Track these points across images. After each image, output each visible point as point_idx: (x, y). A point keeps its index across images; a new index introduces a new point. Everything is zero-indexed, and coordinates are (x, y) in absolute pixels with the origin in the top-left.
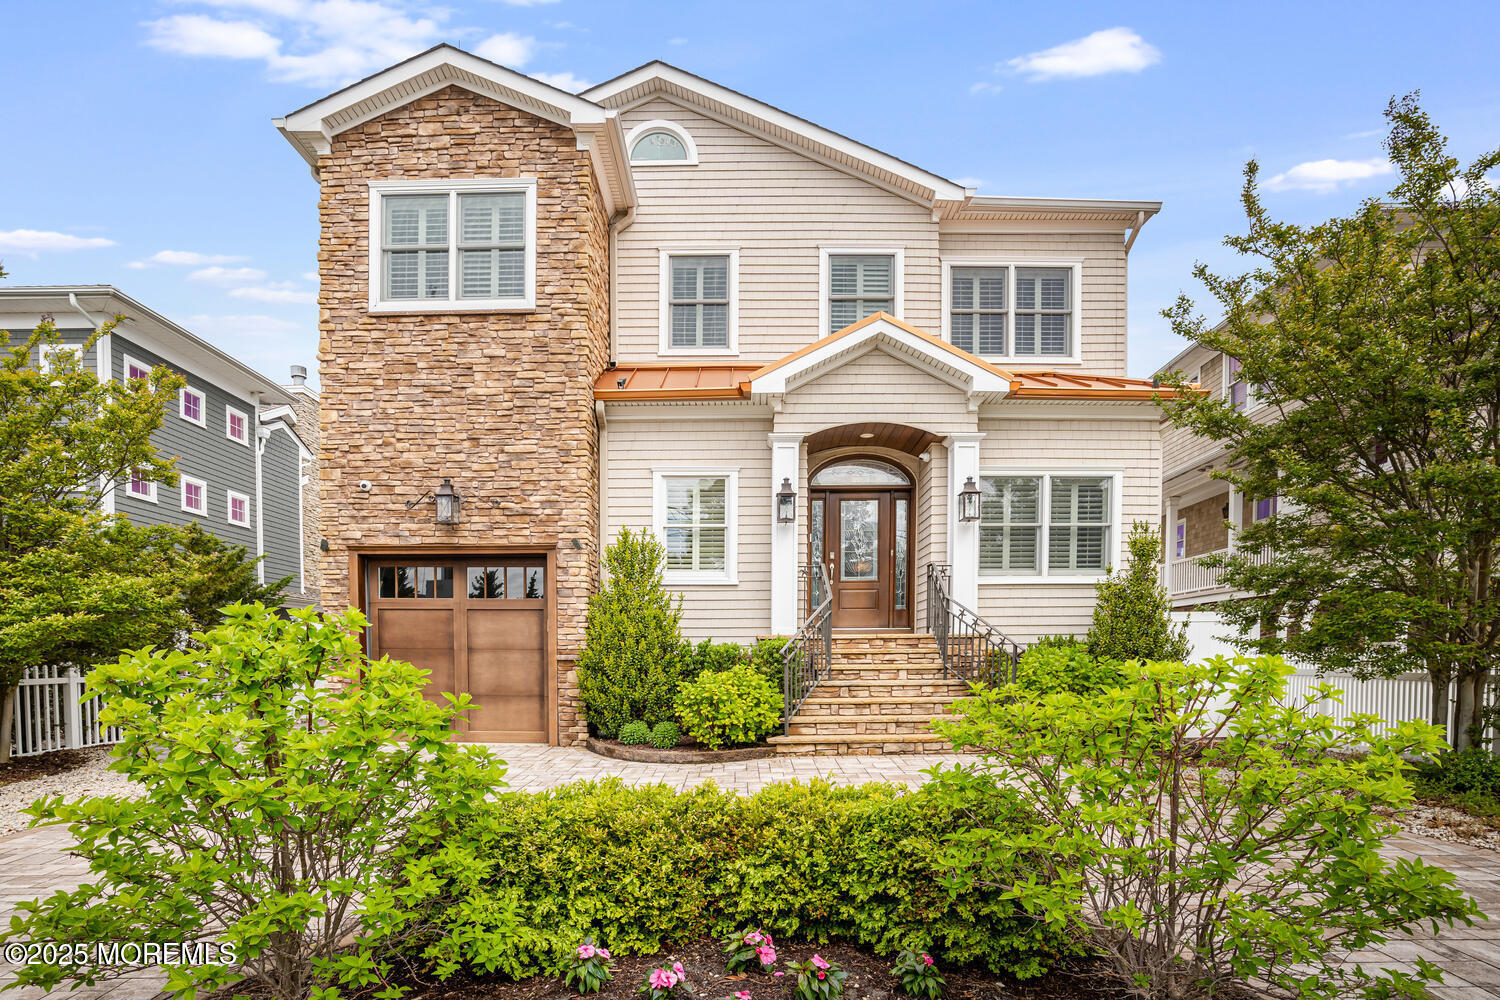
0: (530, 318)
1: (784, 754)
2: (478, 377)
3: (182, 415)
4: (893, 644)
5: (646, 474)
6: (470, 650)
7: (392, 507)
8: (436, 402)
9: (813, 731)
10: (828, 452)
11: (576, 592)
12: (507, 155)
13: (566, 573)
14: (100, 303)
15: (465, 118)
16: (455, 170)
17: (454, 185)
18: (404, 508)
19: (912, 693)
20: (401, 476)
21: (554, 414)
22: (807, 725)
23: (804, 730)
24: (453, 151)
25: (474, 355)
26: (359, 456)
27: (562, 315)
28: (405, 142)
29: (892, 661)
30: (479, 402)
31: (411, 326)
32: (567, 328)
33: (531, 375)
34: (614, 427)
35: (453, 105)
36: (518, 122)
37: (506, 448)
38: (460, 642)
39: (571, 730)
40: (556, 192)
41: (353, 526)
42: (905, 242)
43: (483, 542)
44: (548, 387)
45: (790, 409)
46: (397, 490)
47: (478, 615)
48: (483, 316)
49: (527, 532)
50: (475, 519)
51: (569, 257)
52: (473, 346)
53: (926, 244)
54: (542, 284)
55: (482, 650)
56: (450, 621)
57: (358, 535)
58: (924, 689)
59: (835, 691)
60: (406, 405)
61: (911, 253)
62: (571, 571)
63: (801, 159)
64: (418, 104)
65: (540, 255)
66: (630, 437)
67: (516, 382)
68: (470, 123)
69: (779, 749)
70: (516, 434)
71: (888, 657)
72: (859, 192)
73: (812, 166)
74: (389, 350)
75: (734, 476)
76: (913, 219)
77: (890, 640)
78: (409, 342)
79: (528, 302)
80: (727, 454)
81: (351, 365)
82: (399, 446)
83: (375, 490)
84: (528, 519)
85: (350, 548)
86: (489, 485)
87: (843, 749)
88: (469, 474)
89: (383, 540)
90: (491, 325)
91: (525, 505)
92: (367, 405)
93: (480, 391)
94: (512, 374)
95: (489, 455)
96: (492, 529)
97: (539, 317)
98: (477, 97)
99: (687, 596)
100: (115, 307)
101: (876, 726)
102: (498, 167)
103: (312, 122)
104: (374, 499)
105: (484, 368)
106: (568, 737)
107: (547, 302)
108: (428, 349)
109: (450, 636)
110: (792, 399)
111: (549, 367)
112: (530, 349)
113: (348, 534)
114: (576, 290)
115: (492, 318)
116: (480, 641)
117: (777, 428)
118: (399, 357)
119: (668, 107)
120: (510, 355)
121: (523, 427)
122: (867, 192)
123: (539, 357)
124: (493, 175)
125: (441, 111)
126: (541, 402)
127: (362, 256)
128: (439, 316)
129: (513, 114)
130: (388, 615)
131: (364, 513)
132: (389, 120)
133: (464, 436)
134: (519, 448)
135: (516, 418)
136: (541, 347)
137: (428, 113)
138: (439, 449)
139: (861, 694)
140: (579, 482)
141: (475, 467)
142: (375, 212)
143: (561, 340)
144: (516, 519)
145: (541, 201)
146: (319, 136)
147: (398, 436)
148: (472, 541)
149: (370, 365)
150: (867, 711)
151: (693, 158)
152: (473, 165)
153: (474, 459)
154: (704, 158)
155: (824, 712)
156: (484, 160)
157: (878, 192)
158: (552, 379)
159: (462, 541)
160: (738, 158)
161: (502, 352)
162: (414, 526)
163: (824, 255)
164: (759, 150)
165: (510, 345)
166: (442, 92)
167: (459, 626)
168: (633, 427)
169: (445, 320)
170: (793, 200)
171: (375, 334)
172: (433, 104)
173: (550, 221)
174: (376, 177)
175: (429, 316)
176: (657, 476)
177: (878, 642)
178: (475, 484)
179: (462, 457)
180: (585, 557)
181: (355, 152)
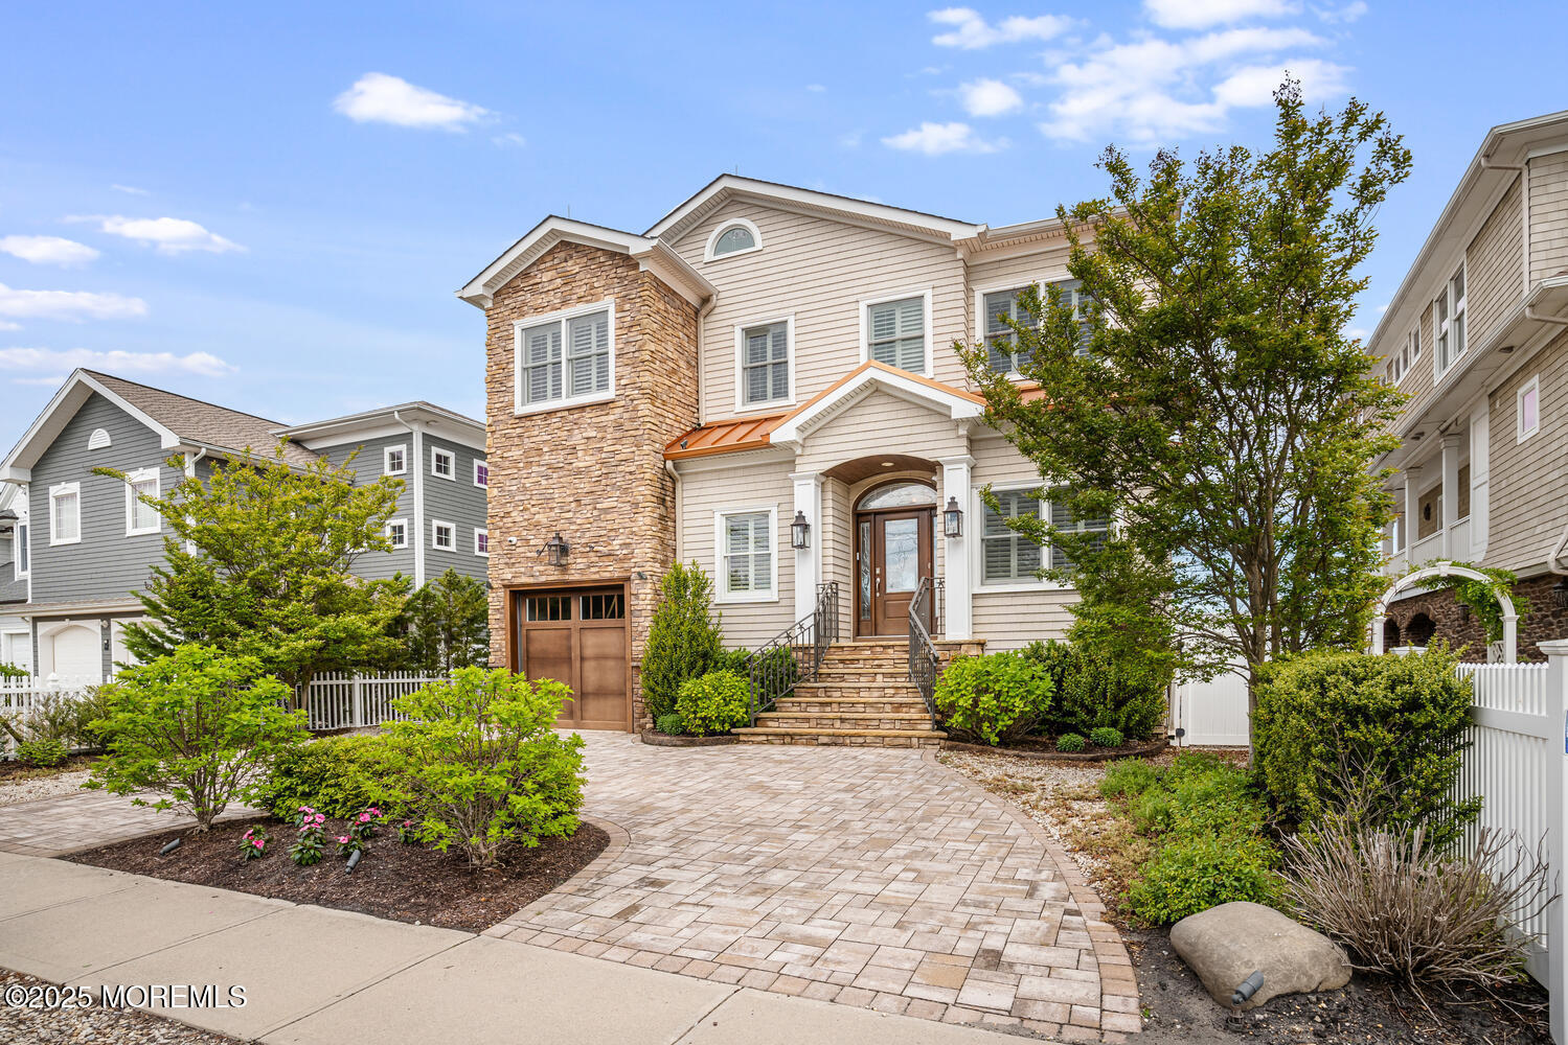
0: (611, 405)
1: (745, 742)
2: (580, 454)
3: (476, 484)
4: (891, 651)
5: (709, 514)
6: (582, 659)
7: (529, 555)
8: (555, 475)
9: (776, 724)
10: (870, 480)
11: (644, 613)
12: (596, 285)
13: (638, 599)
14: (414, 414)
15: (570, 263)
16: (564, 303)
17: (564, 314)
18: (536, 555)
19: (876, 694)
20: (533, 532)
21: (628, 477)
22: (772, 719)
23: (770, 723)
24: (562, 289)
25: (577, 439)
26: (510, 520)
27: (632, 400)
28: (534, 289)
29: (880, 666)
30: (580, 473)
31: (539, 422)
32: (635, 410)
33: (612, 448)
34: (687, 479)
35: (562, 255)
36: (602, 259)
37: (598, 506)
38: (575, 654)
39: (642, 721)
40: (627, 307)
41: (507, 570)
42: (932, 283)
43: (584, 578)
44: (623, 457)
45: (808, 451)
46: (532, 543)
47: (586, 632)
48: (582, 408)
49: (611, 568)
50: (579, 561)
51: (636, 354)
52: (576, 432)
53: (952, 281)
54: (619, 379)
55: (589, 659)
56: (569, 638)
57: (509, 576)
58: (887, 691)
59: (814, 692)
60: (536, 479)
61: (937, 291)
62: (642, 596)
63: (842, 227)
64: (541, 260)
65: (618, 356)
66: (699, 485)
67: (603, 455)
68: (573, 266)
69: (742, 738)
70: (604, 495)
71: (876, 662)
72: (892, 245)
73: (852, 231)
74: (526, 440)
75: (774, 510)
76: (940, 259)
77: (889, 647)
78: (539, 434)
79: (609, 394)
80: (769, 493)
81: (505, 455)
82: (533, 510)
83: (519, 544)
84: (612, 558)
85: (505, 586)
86: (588, 535)
87: (788, 739)
88: (574, 527)
89: (524, 580)
90: (587, 414)
91: (610, 548)
92: (514, 482)
93: (581, 465)
94: (600, 449)
95: (587, 512)
96: (589, 567)
97: (618, 404)
98: (578, 245)
99: (724, 613)
100: (423, 416)
101: (825, 722)
102: (591, 296)
103: (477, 289)
104: (518, 550)
105: (582, 447)
106: (640, 726)
107: (622, 392)
108: (549, 437)
109: (570, 648)
110: (809, 443)
111: (624, 441)
112: (611, 429)
113: (504, 577)
114: (641, 379)
115: (588, 409)
116: (588, 652)
117: (798, 469)
118: (532, 445)
119: (739, 207)
120: (599, 435)
121: (609, 488)
122: (899, 244)
123: (618, 435)
124: (587, 302)
125: (556, 261)
126: (620, 468)
127: (510, 376)
128: (556, 412)
129: (599, 253)
130: (532, 633)
131: (513, 561)
132: (525, 274)
133: (571, 499)
134: (605, 505)
135: (604, 482)
136: (619, 426)
137: (548, 264)
138: (557, 511)
139: (835, 694)
140: (644, 528)
141: (579, 521)
142: (518, 344)
143: (632, 420)
144: (604, 559)
145: (619, 315)
146: (482, 297)
147: (533, 503)
148: (577, 577)
149: (516, 453)
150: (828, 709)
151: (759, 245)
152: (575, 297)
153: (578, 515)
154: (767, 243)
155: (795, 709)
156: (581, 292)
157: (908, 242)
158: (626, 450)
159: (571, 578)
160: (793, 237)
161: (594, 434)
162: (542, 568)
163: (863, 307)
164: (809, 226)
165: (602, 428)
166: (555, 247)
167: (575, 641)
168: (700, 477)
169: (559, 414)
170: (837, 264)
171: (518, 431)
172: (551, 258)
173: (626, 328)
174: (518, 318)
175: (550, 413)
176: (717, 515)
177: (878, 649)
178: (578, 534)
179: (570, 515)
180: (649, 586)
181: (506, 302)
